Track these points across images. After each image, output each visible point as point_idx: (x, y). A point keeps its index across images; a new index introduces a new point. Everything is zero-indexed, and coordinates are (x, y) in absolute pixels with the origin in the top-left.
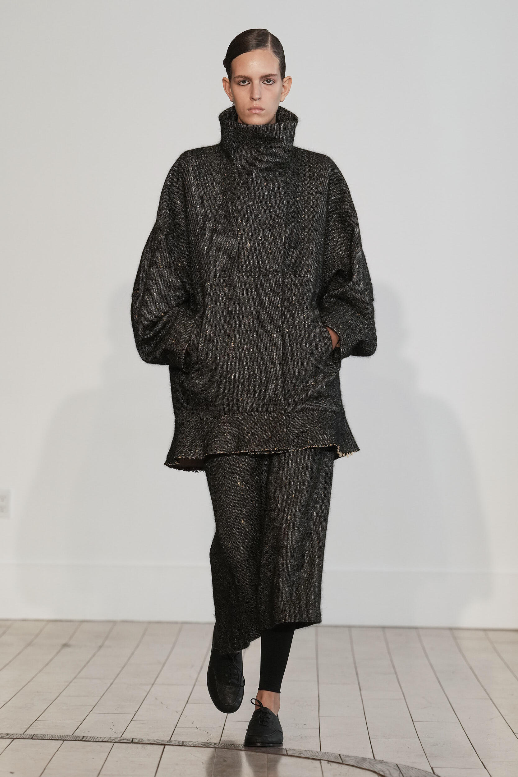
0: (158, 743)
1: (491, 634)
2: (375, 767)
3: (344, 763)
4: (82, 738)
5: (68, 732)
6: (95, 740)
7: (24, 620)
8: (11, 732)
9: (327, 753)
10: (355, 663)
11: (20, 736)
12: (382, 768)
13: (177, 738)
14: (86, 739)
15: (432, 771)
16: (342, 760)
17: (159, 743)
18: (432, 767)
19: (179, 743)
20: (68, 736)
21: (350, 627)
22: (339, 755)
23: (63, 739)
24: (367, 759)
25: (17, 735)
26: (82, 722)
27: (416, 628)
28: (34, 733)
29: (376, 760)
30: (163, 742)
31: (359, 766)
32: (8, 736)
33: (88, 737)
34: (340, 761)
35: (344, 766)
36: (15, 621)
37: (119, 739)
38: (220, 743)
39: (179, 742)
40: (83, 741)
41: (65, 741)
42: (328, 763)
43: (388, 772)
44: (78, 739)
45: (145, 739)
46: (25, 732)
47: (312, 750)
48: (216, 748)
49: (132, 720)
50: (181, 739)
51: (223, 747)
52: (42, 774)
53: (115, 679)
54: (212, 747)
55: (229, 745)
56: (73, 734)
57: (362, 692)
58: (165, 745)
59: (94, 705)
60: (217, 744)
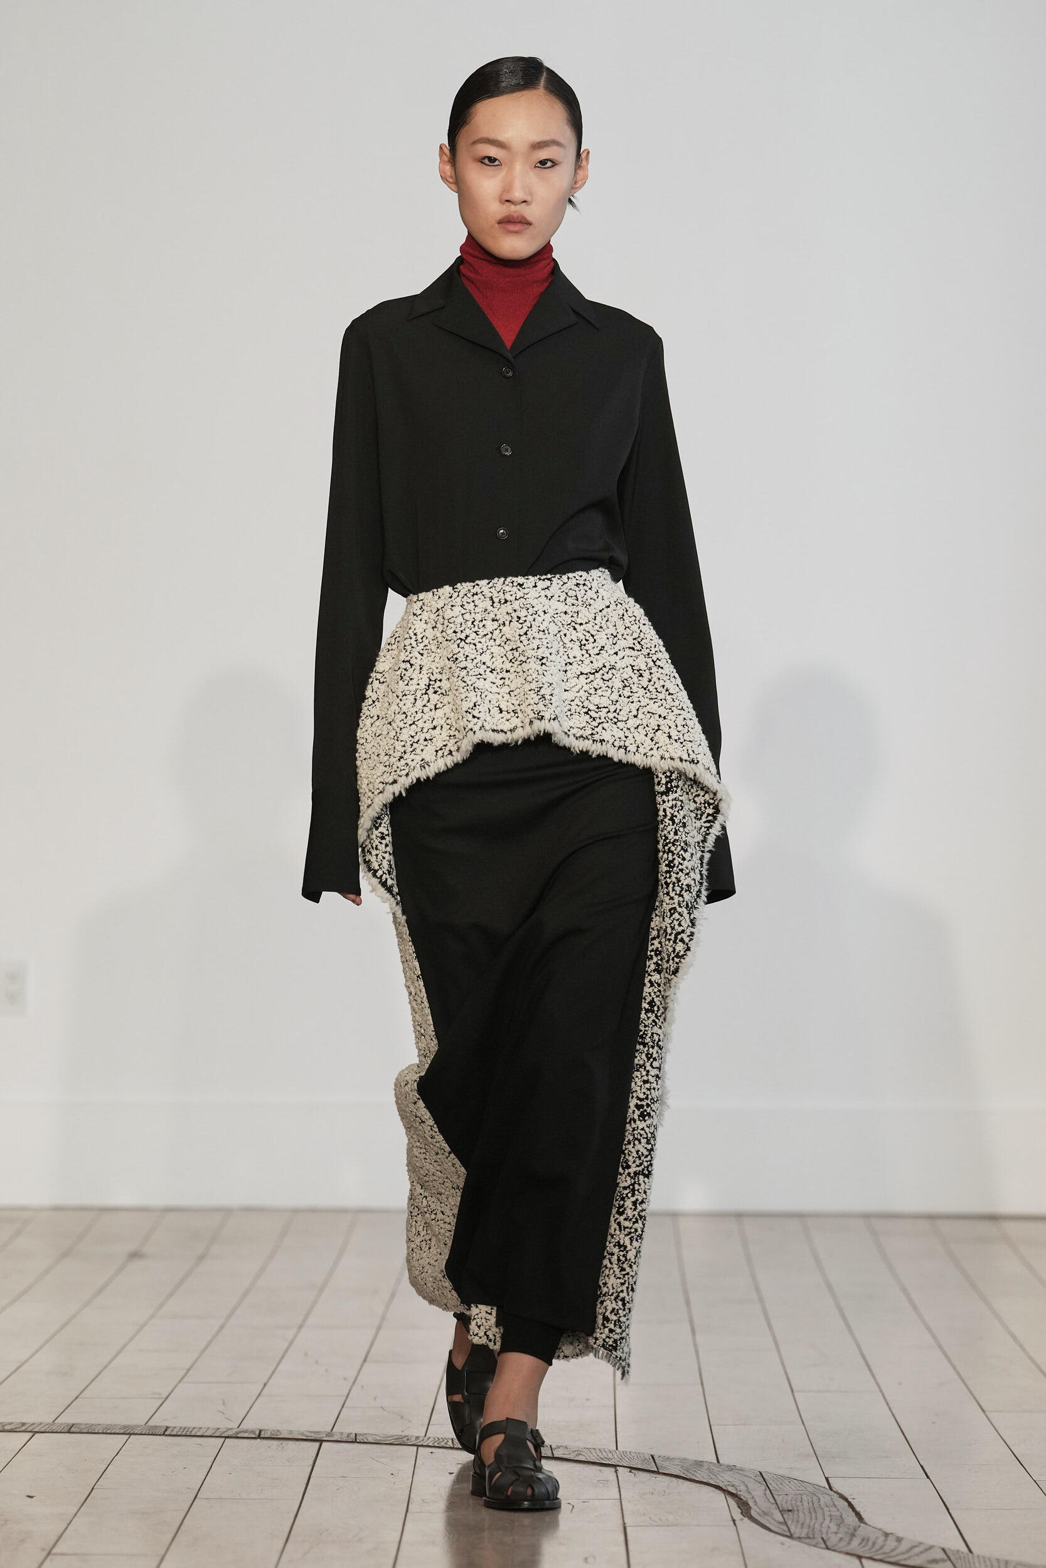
0: (309, 1438)
1: (941, 1224)
2: (721, 1478)
3: (660, 1471)
4: (163, 1430)
5: (138, 1418)
6: (188, 1433)
7: (58, 1209)
8: (29, 1419)
9: (628, 1453)
10: (684, 1282)
11: (46, 1427)
12: (730, 1480)
13: (343, 1429)
14: (173, 1431)
15: (827, 1486)
16: (656, 1465)
17: (311, 1438)
18: (827, 1476)
19: (348, 1437)
20: (137, 1426)
21: (675, 1215)
22: (652, 1456)
24: (706, 1466)
25: (43, 1425)
26: (163, 1400)
27: (801, 1216)
28: (73, 1422)
29: (721, 1465)
30: (318, 1437)
31: (690, 1476)
32: (23, 1428)
33: (175, 1428)
34: (653, 1468)
35: (660, 1477)
36: (41, 1209)
37: (234, 1431)
38: (425, 1436)
39: (349, 1435)
40: (166, 1435)
41: (132, 1436)
42: (630, 1472)
43: (743, 1488)
44: (157, 1432)
45: (284, 1431)
46: (55, 1420)
47: (600, 1447)
48: (418, 1446)
49: (259, 1395)
50: (353, 1429)
51: (431, 1444)
52: (87, 1498)
53: (229, 1317)
54: (410, 1443)
55: (443, 1439)
56: (147, 1423)
57: (698, 1338)
58: (321, 1441)
59: (188, 1366)
60: (421, 1439)
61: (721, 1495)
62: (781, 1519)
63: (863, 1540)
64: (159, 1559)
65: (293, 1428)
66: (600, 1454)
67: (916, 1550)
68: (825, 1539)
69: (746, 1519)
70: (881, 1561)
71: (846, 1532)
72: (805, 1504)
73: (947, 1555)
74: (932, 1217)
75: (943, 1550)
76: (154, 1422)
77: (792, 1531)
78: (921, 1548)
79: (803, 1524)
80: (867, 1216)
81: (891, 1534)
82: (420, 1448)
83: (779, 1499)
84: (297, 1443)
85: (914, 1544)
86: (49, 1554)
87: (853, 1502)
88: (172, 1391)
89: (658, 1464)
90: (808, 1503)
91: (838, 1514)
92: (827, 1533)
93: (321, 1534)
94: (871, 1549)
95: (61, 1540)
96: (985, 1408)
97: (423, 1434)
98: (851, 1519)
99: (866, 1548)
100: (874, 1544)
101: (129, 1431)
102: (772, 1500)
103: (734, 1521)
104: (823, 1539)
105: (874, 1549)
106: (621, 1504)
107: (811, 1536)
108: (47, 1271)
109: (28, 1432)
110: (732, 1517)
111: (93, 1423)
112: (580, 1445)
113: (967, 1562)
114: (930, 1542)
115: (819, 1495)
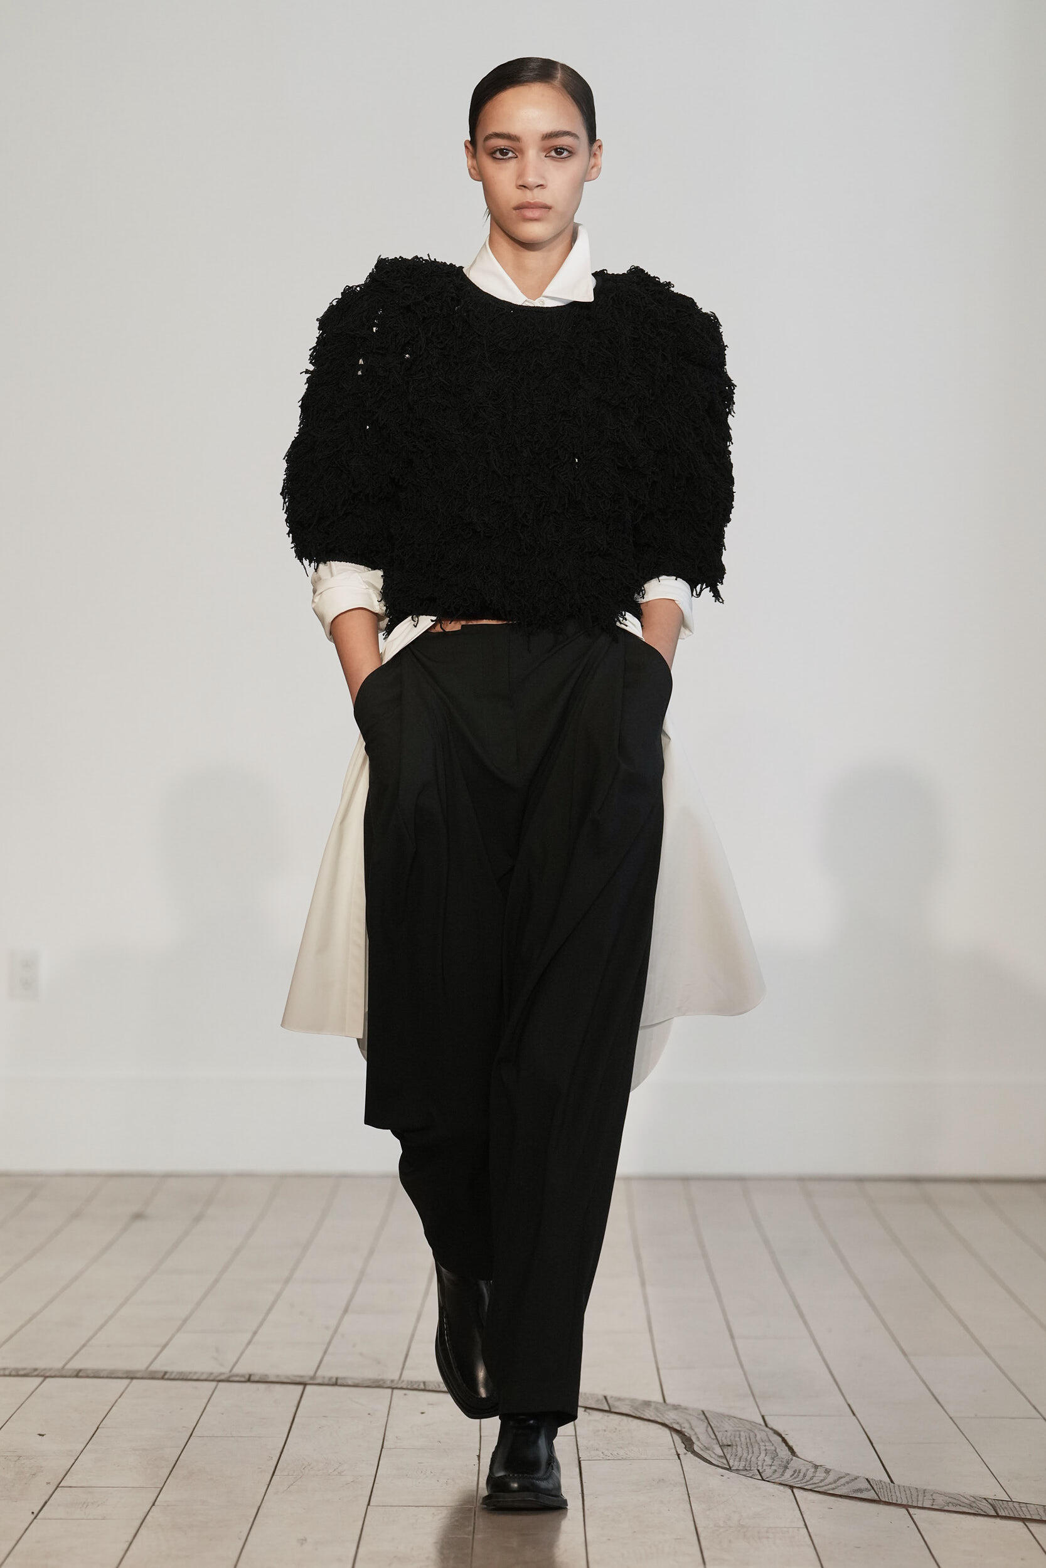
0: (293, 1381)
2: (667, 1417)
3: (613, 1410)
4: (162, 1374)
5: (139, 1365)
6: (185, 1378)
7: (68, 1175)
8: (41, 1364)
11: (56, 1372)
12: (676, 1418)
13: (326, 1373)
14: (171, 1375)
15: (763, 1424)
16: (608, 1405)
17: (296, 1381)
18: (763, 1414)
19: (329, 1380)
20: (138, 1371)
22: (605, 1397)
23: (131, 1376)
24: (653, 1405)
26: (162, 1347)
27: (741, 1179)
28: (80, 1367)
29: (667, 1405)
30: (301, 1380)
31: (638, 1414)
32: (36, 1373)
33: (173, 1372)
34: (605, 1407)
35: (611, 1416)
36: (52, 1175)
37: (227, 1375)
38: (400, 1379)
39: (330, 1378)
40: (165, 1379)
41: (134, 1380)
43: (687, 1425)
44: (157, 1376)
45: (272, 1373)
46: (65, 1365)
48: (393, 1388)
49: (249, 1343)
50: (334, 1373)
51: (405, 1387)
52: (92, 1437)
53: (223, 1272)
54: (386, 1386)
55: (416, 1382)
56: (148, 1368)
57: (647, 1288)
58: (305, 1384)
59: (185, 1318)
60: (395, 1382)
61: (667, 1431)
62: (720, 1454)
63: (795, 1472)
64: (159, 1489)
65: (279, 1373)
67: (843, 1481)
68: (761, 1471)
69: (689, 1454)
70: (811, 1490)
71: (780, 1465)
72: (743, 1439)
73: (871, 1485)
74: (860, 1180)
75: (867, 1479)
76: (153, 1368)
77: (731, 1464)
78: (847, 1479)
79: (740, 1458)
80: (802, 1179)
81: (821, 1466)
82: (395, 1391)
83: (719, 1435)
84: (284, 1386)
85: (841, 1475)
86: (58, 1487)
87: (786, 1437)
88: (171, 1339)
89: (610, 1404)
90: (746, 1439)
91: (773, 1448)
92: (762, 1466)
93: (304, 1469)
94: (802, 1480)
95: (70, 1472)
96: (906, 1352)
97: (398, 1378)
98: (784, 1453)
99: (797, 1479)
100: (805, 1476)
102: (713, 1437)
103: (678, 1455)
104: (758, 1470)
105: (804, 1481)
106: (577, 1440)
107: (748, 1469)
108: (59, 1231)
109: (39, 1376)
110: (677, 1451)
111: (99, 1368)
113: (888, 1491)
114: (855, 1473)
115: (756, 1431)
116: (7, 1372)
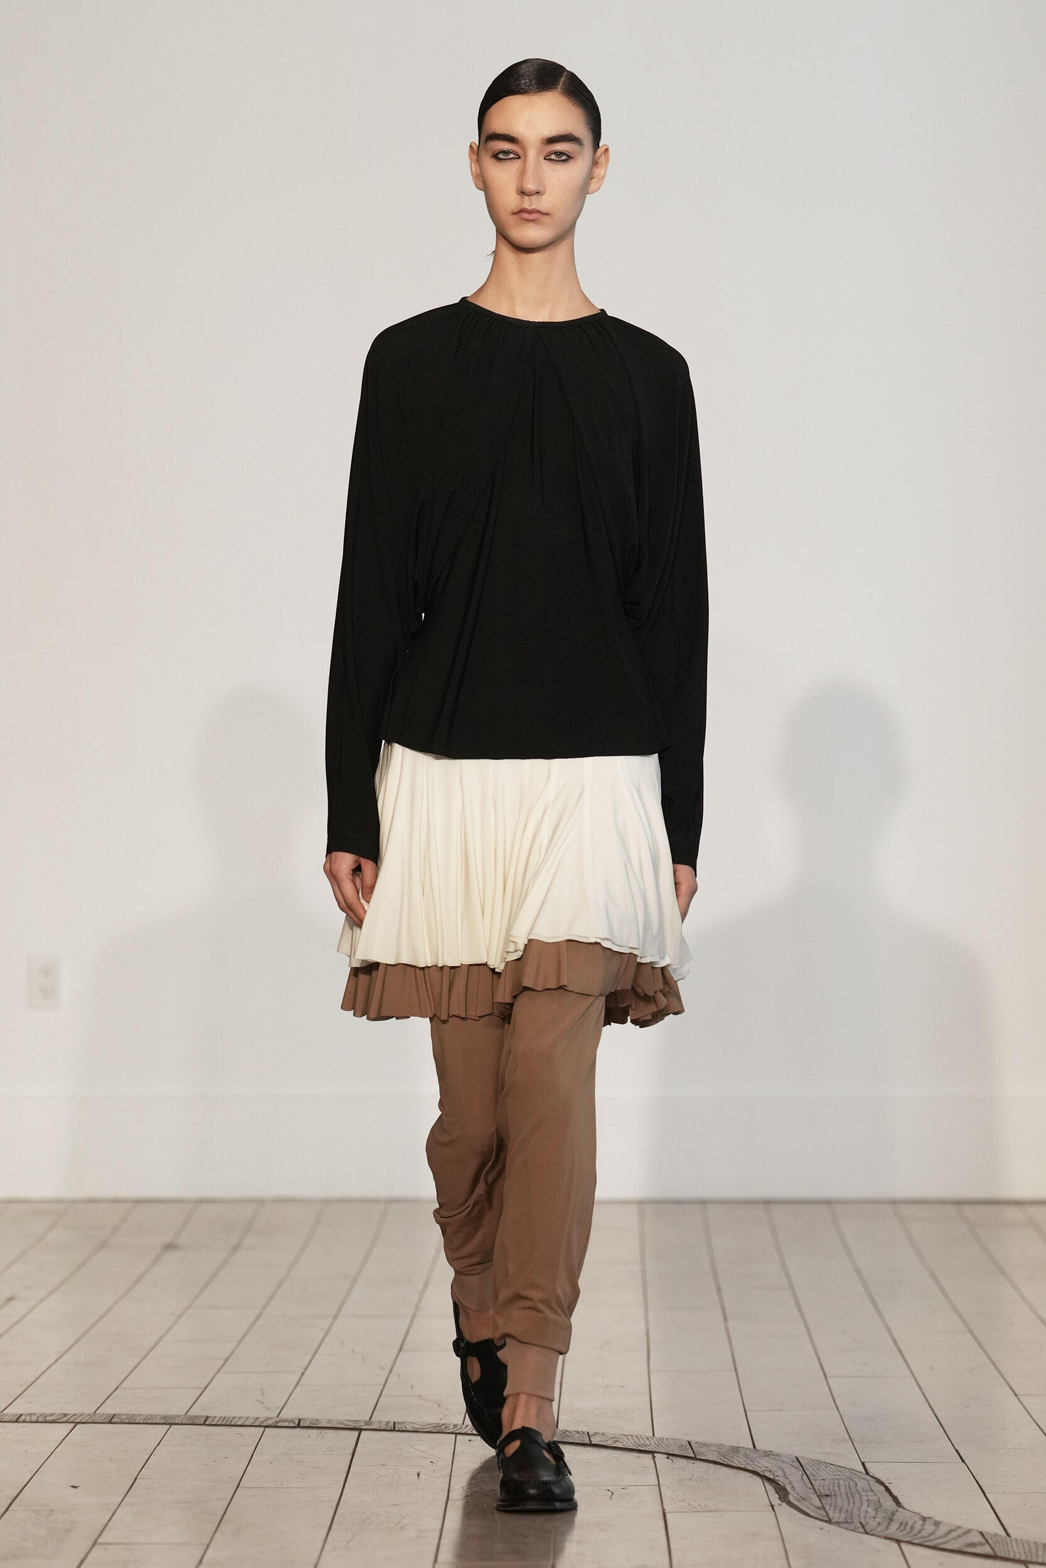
0: (348, 1427)
1: (968, 1210)
2: (757, 1464)
3: (697, 1457)
4: (204, 1420)
5: (177, 1408)
6: (228, 1423)
7: (92, 1201)
8: (71, 1409)
9: (665, 1440)
10: (714, 1270)
11: (87, 1418)
12: (767, 1465)
13: (382, 1417)
14: (213, 1420)
15: (864, 1471)
16: (693, 1452)
17: (350, 1427)
18: (863, 1461)
19: (386, 1425)
20: (177, 1416)
21: (703, 1203)
23: (169, 1422)
24: (741, 1450)
26: (201, 1390)
27: (828, 1202)
28: (114, 1412)
29: (757, 1451)
30: (357, 1425)
31: (727, 1462)
32: (65, 1419)
33: (215, 1417)
34: (690, 1454)
35: (698, 1463)
36: (76, 1202)
37: (274, 1420)
38: (463, 1424)
39: (388, 1423)
40: (207, 1425)
41: (173, 1426)
42: (668, 1458)
43: (780, 1473)
44: (197, 1421)
45: (324, 1419)
46: (97, 1410)
47: (636, 1434)
48: (456, 1434)
49: (297, 1385)
50: (391, 1418)
52: (130, 1488)
53: (265, 1307)
54: (449, 1431)
56: (187, 1413)
57: (730, 1324)
58: (360, 1430)
59: (226, 1357)
60: (459, 1427)
61: (758, 1480)
62: (818, 1503)
63: (901, 1524)
64: (205, 1547)
65: (331, 1418)
66: (637, 1441)
67: (954, 1534)
68: (864, 1523)
69: (784, 1504)
70: (920, 1545)
71: (884, 1517)
72: (842, 1488)
73: (985, 1538)
74: (958, 1203)
75: (981, 1533)
76: (192, 1413)
77: (831, 1516)
78: (959, 1532)
79: (840, 1510)
80: (893, 1202)
81: (929, 1518)
82: (459, 1437)
83: (816, 1484)
84: (336, 1432)
85: (952, 1528)
86: (95, 1543)
87: (890, 1486)
88: (211, 1382)
89: (695, 1451)
90: (846, 1488)
91: (876, 1498)
92: (865, 1517)
93: (363, 1523)
94: (910, 1533)
95: (106, 1529)
96: (1017, 1393)
97: (461, 1423)
98: (888, 1503)
99: (904, 1533)
100: (912, 1528)
101: (169, 1421)
102: (811, 1486)
103: (772, 1506)
104: (861, 1523)
106: (660, 1491)
107: (850, 1521)
108: (84, 1263)
109: (70, 1422)
110: (770, 1502)
111: (134, 1413)
112: (616, 1431)
113: (1005, 1545)
114: (967, 1525)
115: (856, 1480)
116: (34, 1418)
